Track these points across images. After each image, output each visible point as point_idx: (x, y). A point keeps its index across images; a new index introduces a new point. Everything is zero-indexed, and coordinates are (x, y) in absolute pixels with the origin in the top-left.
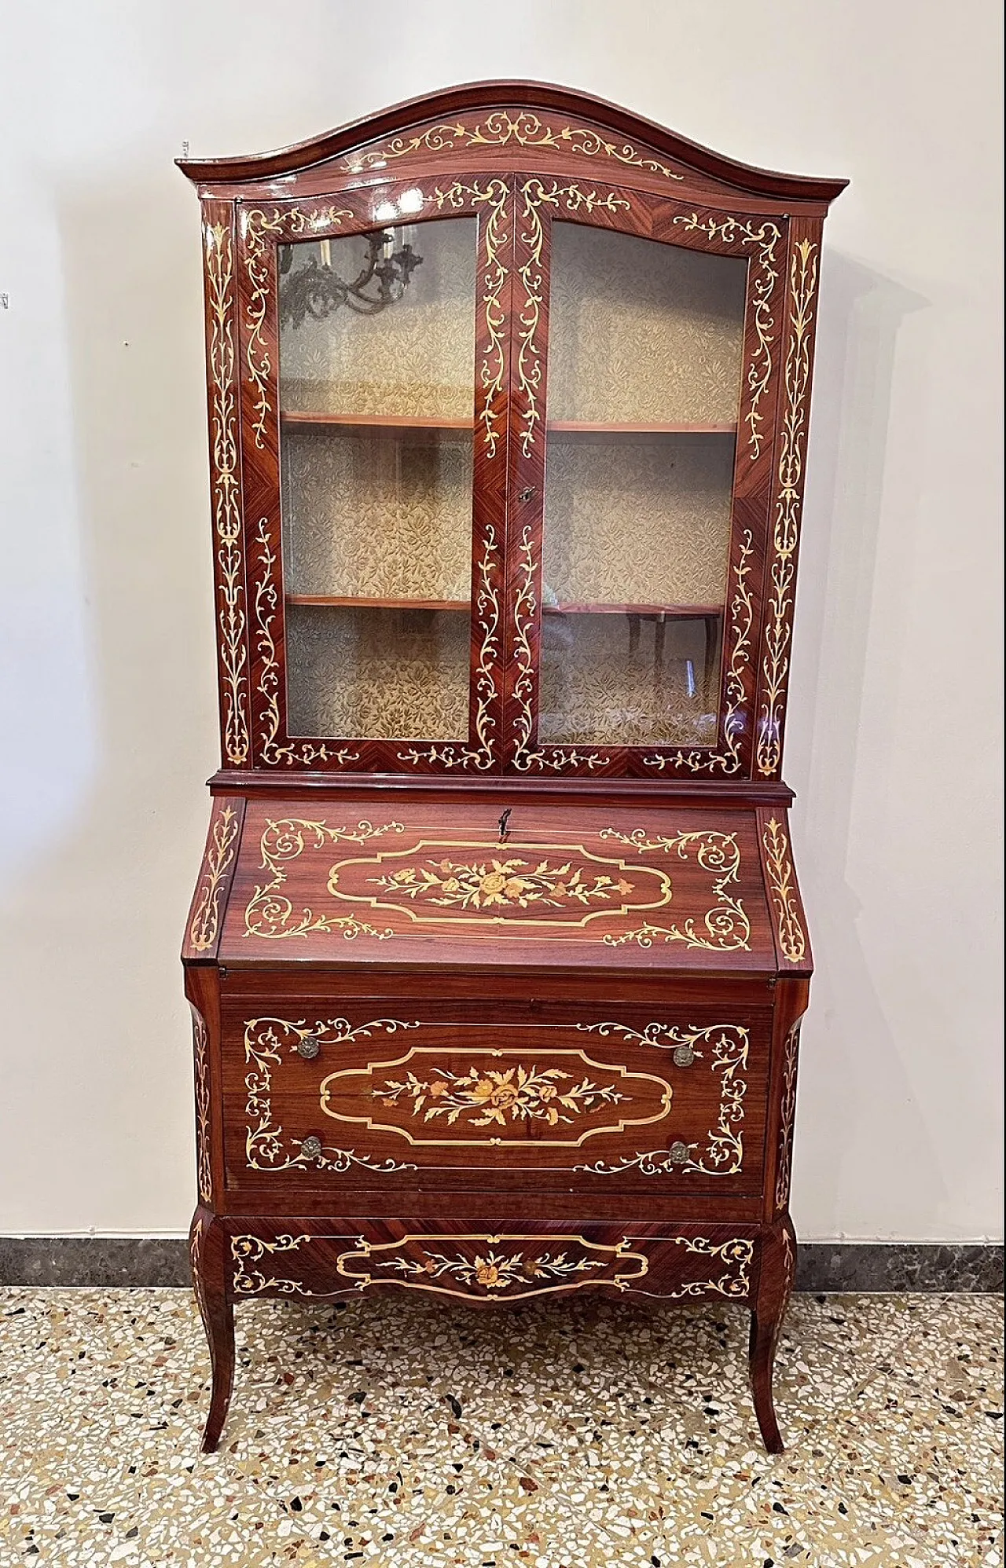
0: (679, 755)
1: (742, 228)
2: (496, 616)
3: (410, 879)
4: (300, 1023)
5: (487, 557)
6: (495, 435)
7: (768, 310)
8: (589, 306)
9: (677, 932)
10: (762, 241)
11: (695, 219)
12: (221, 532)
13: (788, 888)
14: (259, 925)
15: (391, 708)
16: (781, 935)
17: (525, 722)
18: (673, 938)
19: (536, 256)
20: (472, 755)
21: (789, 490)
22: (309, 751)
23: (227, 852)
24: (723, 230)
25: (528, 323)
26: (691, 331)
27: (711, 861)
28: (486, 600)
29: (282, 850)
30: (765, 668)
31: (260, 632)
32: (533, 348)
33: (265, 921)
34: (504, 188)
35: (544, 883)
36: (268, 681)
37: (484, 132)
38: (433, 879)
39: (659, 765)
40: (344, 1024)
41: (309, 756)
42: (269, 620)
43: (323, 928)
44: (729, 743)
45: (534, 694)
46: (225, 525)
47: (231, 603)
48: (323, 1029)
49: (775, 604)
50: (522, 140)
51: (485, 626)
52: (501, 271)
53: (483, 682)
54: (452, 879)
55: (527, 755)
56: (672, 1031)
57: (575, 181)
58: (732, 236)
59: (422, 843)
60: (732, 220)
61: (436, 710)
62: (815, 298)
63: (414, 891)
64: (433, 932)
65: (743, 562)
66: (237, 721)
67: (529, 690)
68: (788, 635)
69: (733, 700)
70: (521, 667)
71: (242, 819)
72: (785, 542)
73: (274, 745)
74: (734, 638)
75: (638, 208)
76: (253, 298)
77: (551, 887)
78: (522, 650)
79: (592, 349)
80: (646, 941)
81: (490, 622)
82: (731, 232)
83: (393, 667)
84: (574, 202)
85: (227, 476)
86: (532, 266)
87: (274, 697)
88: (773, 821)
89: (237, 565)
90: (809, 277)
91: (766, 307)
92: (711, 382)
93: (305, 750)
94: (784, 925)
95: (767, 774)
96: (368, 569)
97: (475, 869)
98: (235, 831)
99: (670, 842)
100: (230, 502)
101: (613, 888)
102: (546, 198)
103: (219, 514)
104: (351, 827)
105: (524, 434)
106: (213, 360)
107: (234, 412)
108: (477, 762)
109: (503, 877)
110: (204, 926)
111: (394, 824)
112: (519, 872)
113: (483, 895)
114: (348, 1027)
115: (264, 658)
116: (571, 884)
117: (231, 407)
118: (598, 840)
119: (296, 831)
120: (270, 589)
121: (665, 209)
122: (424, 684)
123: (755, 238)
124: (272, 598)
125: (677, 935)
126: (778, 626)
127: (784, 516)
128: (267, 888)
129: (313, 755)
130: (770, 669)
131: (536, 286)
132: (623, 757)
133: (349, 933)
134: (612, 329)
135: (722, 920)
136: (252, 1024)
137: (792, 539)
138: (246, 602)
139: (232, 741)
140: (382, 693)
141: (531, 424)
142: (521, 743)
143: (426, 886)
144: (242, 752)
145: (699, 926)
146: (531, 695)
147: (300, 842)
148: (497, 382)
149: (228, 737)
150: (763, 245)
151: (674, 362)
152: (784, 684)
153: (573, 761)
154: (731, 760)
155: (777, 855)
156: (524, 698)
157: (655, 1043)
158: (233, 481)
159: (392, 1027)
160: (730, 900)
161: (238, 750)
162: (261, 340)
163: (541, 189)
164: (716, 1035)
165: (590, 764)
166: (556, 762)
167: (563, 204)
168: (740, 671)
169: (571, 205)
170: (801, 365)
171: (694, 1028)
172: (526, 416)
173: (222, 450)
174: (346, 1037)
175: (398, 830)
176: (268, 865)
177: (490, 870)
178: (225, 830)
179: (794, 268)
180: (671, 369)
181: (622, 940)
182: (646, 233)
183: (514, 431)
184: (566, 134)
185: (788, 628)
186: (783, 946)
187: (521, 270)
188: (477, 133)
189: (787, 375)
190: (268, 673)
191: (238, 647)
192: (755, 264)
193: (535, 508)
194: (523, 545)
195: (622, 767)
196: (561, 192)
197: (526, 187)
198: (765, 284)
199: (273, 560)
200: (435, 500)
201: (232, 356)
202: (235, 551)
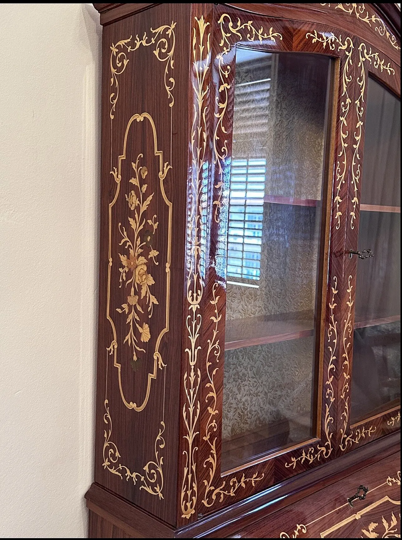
0: (399, 414)
2: (336, 341)
5: (333, 299)
12: (190, 299)
17: (346, 414)
19: (362, 94)
20: (323, 448)
22: (234, 484)
25: (357, 138)
28: (332, 330)
31: (209, 385)
34: (352, 45)
36: (210, 429)
39: (393, 423)
41: (234, 489)
42: (214, 372)
46: (193, 293)
47: (193, 364)
50: (357, 15)
51: (331, 350)
52: (348, 101)
53: (329, 391)
55: (346, 438)
57: (377, 50)
66: (190, 477)
70: (345, 375)
73: (212, 488)
75: (397, 75)
76: (220, 90)
78: (346, 363)
81: (333, 346)
85: (196, 247)
86: (360, 101)
87: (214, 443)
89: (198, 328)
93: (231, 484)
100: (197, 271)
102: (367, 57)
105: (352, 214)
108: (324, 453)
111: (298, 527)
115: (209, 408)
118: (390, 489)
120: (216, 345)
124: (217, 352)
129: (237, 486)
131: (361, 114)
132: (380, 424)
141: (354, 206)
142: (344, 430)
146: (348, 394)
148: (343, 177)
149: (183, 495)
153: (363, 435)
156: (346, 397)
161: (189, 505)
163: (365, 51)
165: (369, 433)
166: (357, 438)
167: (373, 63)
169: (375, 65)
172: (353, 201)
175: (303, 531)
183: (348, 211)
184: (373, 19)
187: (356, 102)
190: (211, 421)
191: (195, 404)
194: (348, 288)
196: (373, 55)
197: (360, 47)
199: (219, 319)
201: (206, 140)
202: (198, 315)
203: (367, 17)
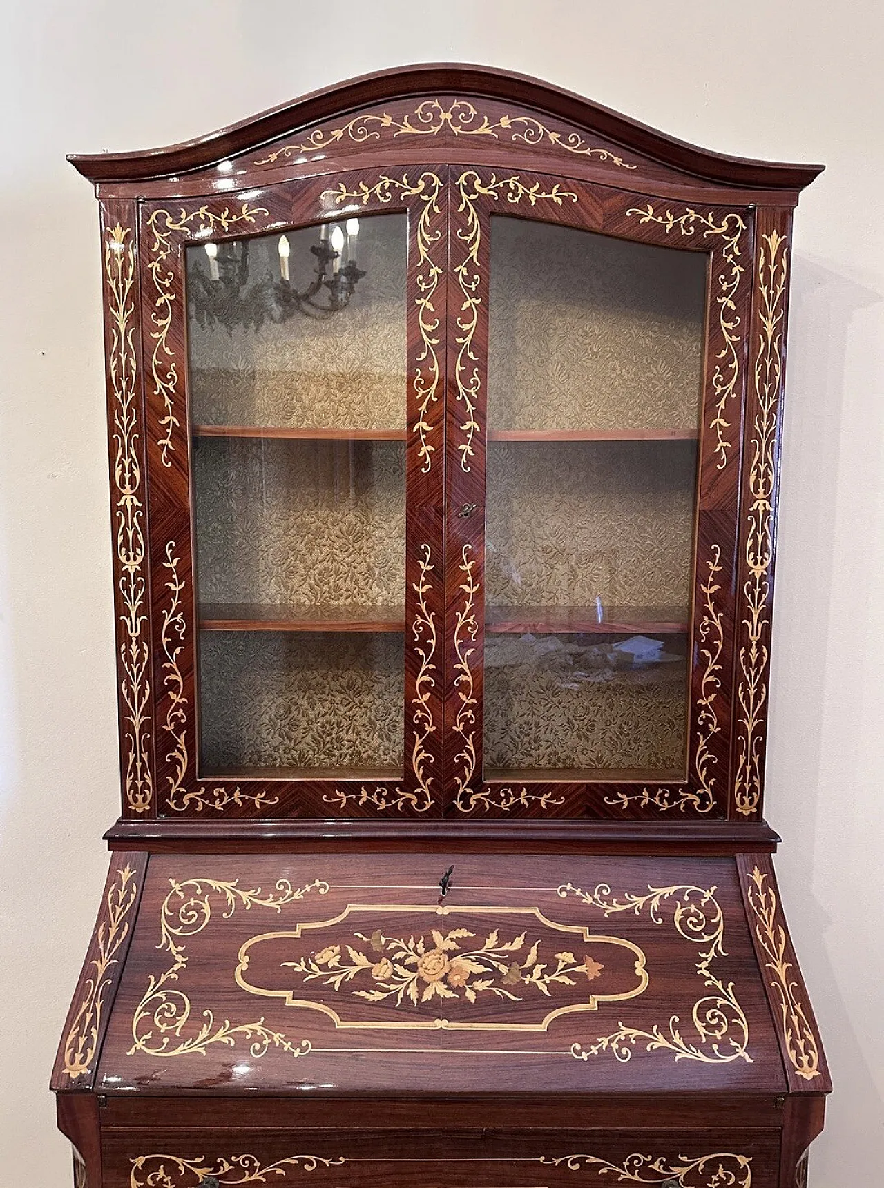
0: (645, 793)
1: (703, 220)
2: (433, 642)
3: (334, 962)
4: (198, 1160)
5: (423, 579)
6: (430, 448)
7: (734, 308)
8: (525, 308)
9: (660, 1036)
10: (726, 233)
11: (651, 212)
12: (123, 559)
13: (786, 965)
14: (148, 1037)
15: (322, 720)
16: (788, 1039)
17: (467, 757)
18: (656, 1046)
19: (474, 254)
20: (409, 795)
21: (762, 502)
22: (221, 795)
23: (121, 927)
24: (682, 222)
25: (466, 327)
26: (635, 331)
27: (690, 926)
28: (423, 624)
29: (185, 922)
30: (741, 696)
31: (167, 665)
32: (471, 355)
33: (156, 1031)
34: (437, 181)
35: (495, 963)
36: (175, 718)
37: (414, 122)
38: (361, 961)
39: (622, 804)
40: (252, 1162)
41: (221, 801)
42: (177, 651)
43: (225, 1040)
44: (702, 779)
45: (478, 726)
46: (128, 550)
47: (134, 635)
48: (227, 1167)
49: (750, 625)
50: (456, 130)
51: (421, 653)
52: (435, 271)
53: (419, 713)
54: (384, 960)
55: (471, 795)
56: (657, 1163)
57: (516, 172)
58: (692, 228)
59: (351, 908)
60: (692, 212)
61: (371, 721)
62: (786, 293)
63: (339, 979)
64: (361, 1045)
65: (711, 579)
66: (139, 765)
67: (471, 722)
68: (765, 659)
69: (705, 730)
70: (463, 697)
71: (142, 880)
72: (759, 558)
73: (182, 790)
74: (704, 662)
75: (587, 200)
76: (158, 305)
77: (504, 969)
78: (463, 678)
79: (530, 352)
80: (624, 1051)
81: (427, 648)
82: (691, 225)
83: (324, 677)
84: (515, 194)
85: (129, 497)
86: (470, 266)
87: (182, 736)
88: (757, 872)
89: (140, 593)
90: (779, 271)
91: (731, 305)
92: (656, 382)
93: (216, 794)
94: (790, 1024)
95: (746, 813)
96: (298, 578)
97: (411, 945)
98: (133, 896)
99: (640, 901)
100: (133, 525)
101: (578, 969)
102: (484, 191)
103: (120, 539)
104: (268, 887)
105: (462, 447)
106: (113, 373)
107: (136, 429)
108: (413, 803)
109: (445, 957)
110: (82, 1040)
111: (317, 883)
112: (465, 947)
113: (422, 984)
114: (257, 1164)
115: (170, 693)
116: (527, 965)
117: (134, 423)
118: (554, 900)
119: (203, 895)
120: (179, 618)
121: (616, 201)
122: (357, 693)
123: (718, 231)
124: (181, 627)
125: (661, 1042)
126: (754, 650)
127: (756, 530)
128: (163, 978)
129: (226, 800)
130: (746, 697)
131: (473, 286)
132: (580, 796)
133: (257, 1046)
134: (551, 331)
135: (713, 1016)
136: (140, 1161)
137: (766, 555)
138: (151, 632)
139: (134, 787)
140: (312, 705)
141: (470, 436)
142: (463, 780)
143: (353, 971)
144: (144, 800)
145: (686, 1027)
146: (473, 727)
147: (207, 910)
148: (432, 392)
149: (129, 783)
150: (727, 238)
151: (618, 363)
152: (763, 713)
153: (524, 801)
154: (704, 798)
155: (766, 916)
156: (467, 730)
157: (637, 1178)
158: (136, 502)
159: (311, 1164)
160: (719, 985)
161: (140, 797)
162: (167, 350)
163: (478, 181)
164: (712, 1166)
165: (543, 803)
166: (503, 802)
167: (503, 198)
168: (711, 698)
169: (511, 198)
170: (772, 367)
171: (684, 1159)
172: (464, 428)
173: (123, 469)
174: (254, 1177)
175: (322, 891)
176: (167, 943)
177: (430, 946)
178: (122, 895)
179: (762, 263)
180: (614, 369)
181: (594, 1050)
182: (596, 227)
183: (451, 444)
184: (505, 122)
185: (765, 651)
186: (792, 1055)
187: (457, 270)
188: (406, 123)
189: (757, 378)
190: (176, 709)
191: (142, 683)
192: (719, 259)
193: (476, 525)
194: (463, 564)
195: (580, 807)
196: (501, 184)
197: (462, 180)
198: (730, 279)
199: (181, 586)
200: (370, 506)
201: (135, 368)
202: (139, 579)
203: (486, 124)
